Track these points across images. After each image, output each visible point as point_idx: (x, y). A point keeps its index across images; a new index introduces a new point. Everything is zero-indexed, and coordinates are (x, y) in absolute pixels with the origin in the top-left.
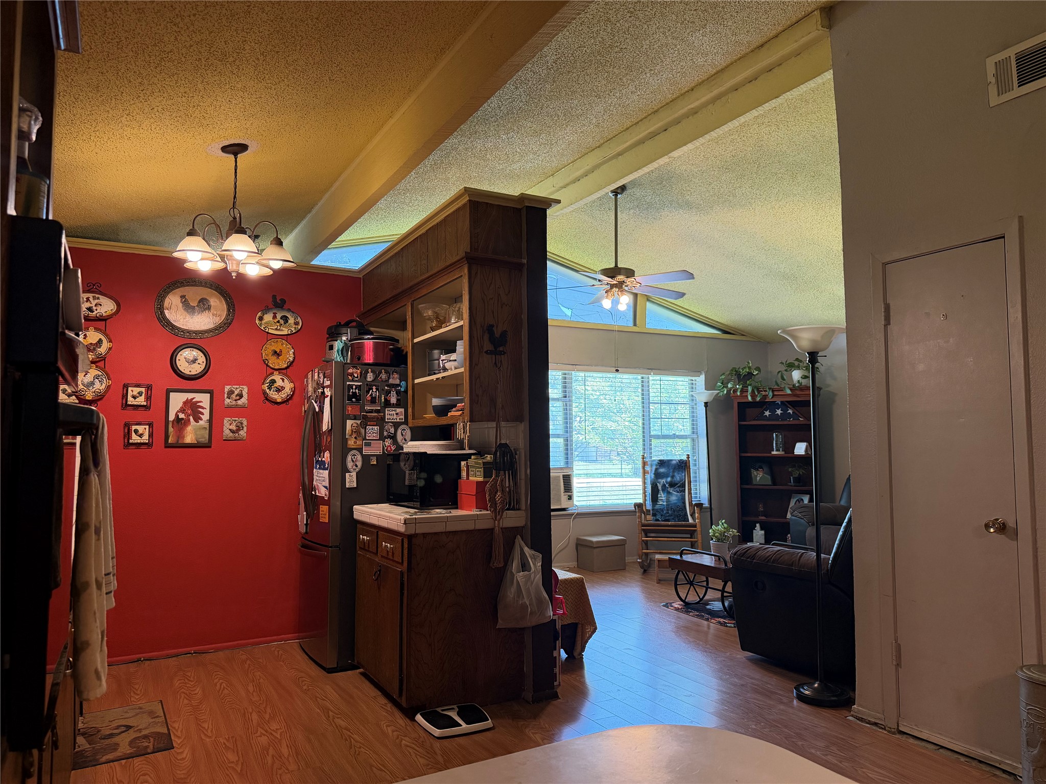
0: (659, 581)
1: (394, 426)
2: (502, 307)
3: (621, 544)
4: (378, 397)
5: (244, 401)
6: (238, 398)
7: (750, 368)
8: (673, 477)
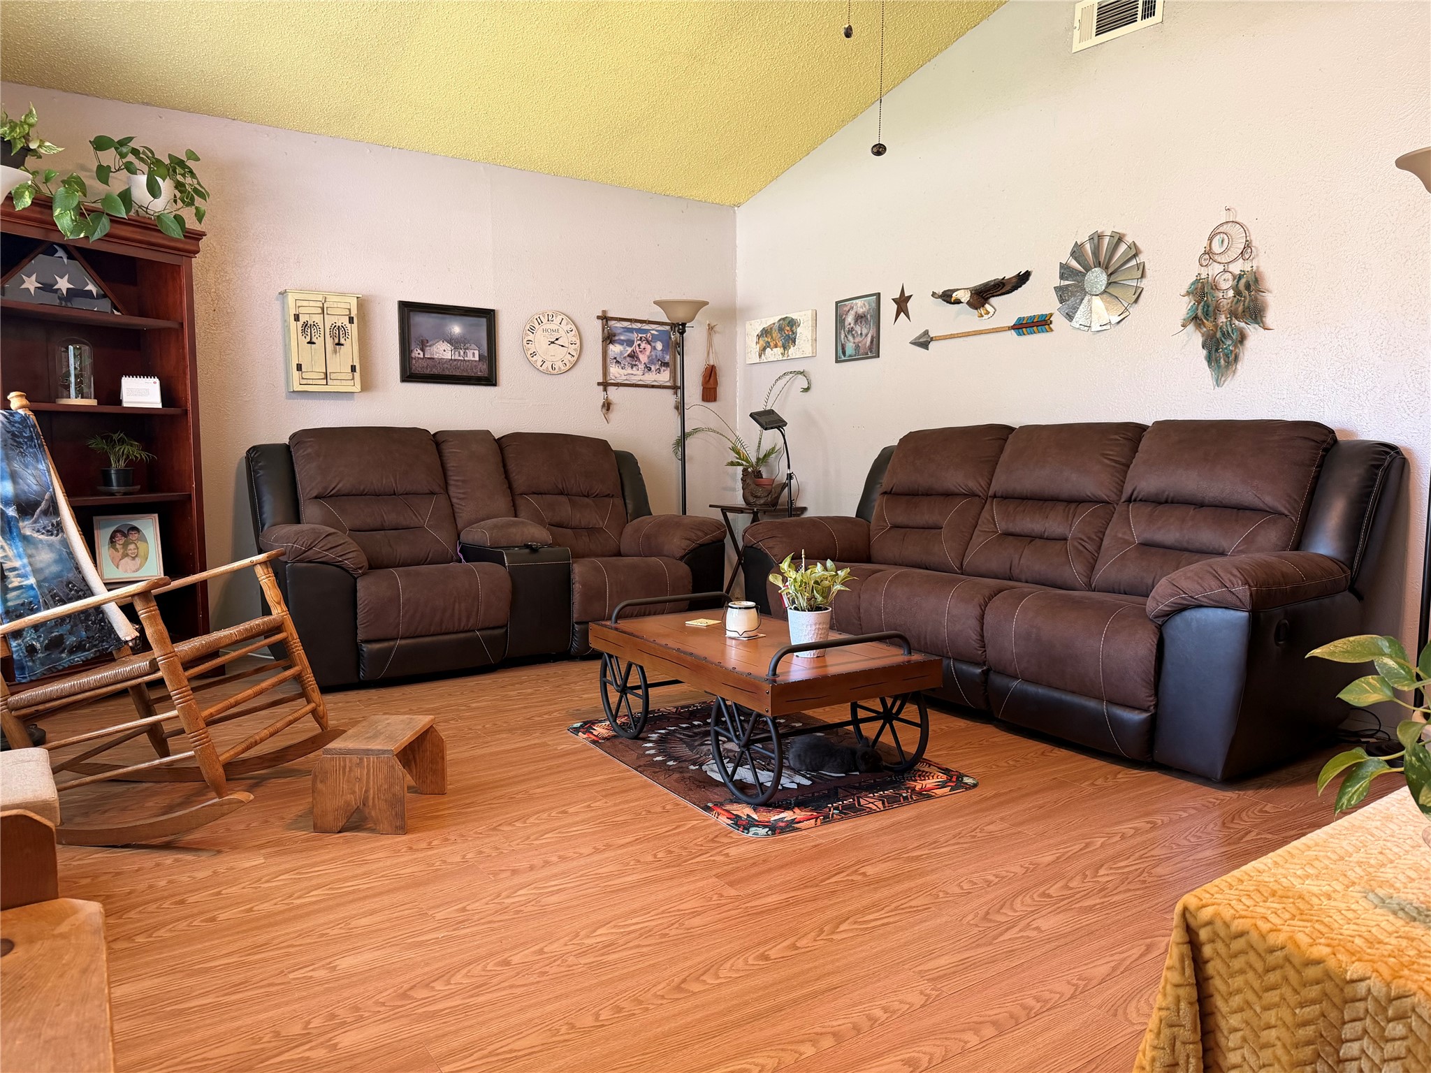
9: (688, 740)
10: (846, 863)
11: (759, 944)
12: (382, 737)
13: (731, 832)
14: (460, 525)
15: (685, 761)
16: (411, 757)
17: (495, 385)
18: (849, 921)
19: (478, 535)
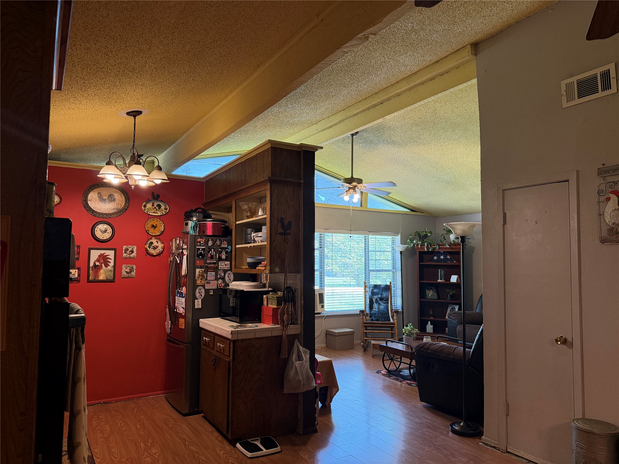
0: (373, 356)
1: (224, 272)
2: (289, 208)
3: (351, 334)
4: (215, 255)
5: (134, 254)
6: (131, 253)
7: (426, 232)
8: (382, 294)
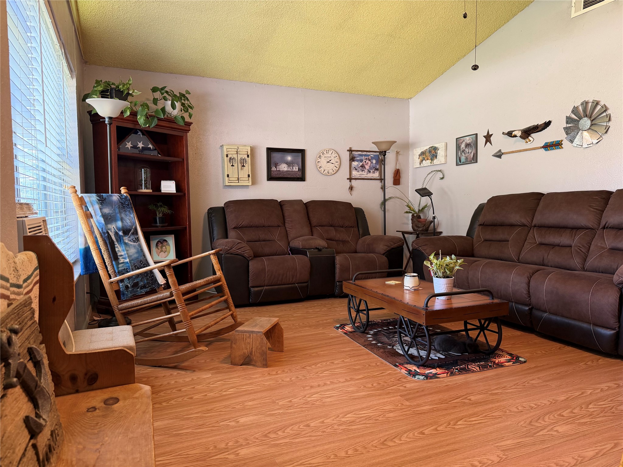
9: (387, 335)
10: (462, 394)
11: (420, 427)
12: (258, 326)
13: (407, 377)
14: (290, 239)
15: (385, 344)
16: (270, 335)
17: (304, 181)
18: (462, 420)
19: (297, 243)
